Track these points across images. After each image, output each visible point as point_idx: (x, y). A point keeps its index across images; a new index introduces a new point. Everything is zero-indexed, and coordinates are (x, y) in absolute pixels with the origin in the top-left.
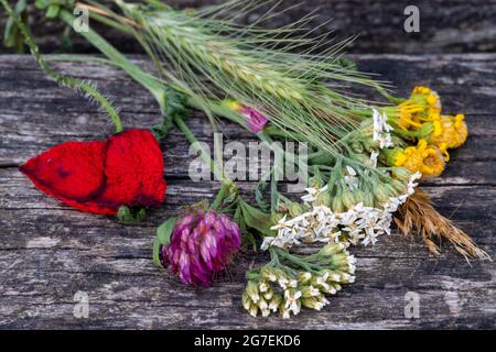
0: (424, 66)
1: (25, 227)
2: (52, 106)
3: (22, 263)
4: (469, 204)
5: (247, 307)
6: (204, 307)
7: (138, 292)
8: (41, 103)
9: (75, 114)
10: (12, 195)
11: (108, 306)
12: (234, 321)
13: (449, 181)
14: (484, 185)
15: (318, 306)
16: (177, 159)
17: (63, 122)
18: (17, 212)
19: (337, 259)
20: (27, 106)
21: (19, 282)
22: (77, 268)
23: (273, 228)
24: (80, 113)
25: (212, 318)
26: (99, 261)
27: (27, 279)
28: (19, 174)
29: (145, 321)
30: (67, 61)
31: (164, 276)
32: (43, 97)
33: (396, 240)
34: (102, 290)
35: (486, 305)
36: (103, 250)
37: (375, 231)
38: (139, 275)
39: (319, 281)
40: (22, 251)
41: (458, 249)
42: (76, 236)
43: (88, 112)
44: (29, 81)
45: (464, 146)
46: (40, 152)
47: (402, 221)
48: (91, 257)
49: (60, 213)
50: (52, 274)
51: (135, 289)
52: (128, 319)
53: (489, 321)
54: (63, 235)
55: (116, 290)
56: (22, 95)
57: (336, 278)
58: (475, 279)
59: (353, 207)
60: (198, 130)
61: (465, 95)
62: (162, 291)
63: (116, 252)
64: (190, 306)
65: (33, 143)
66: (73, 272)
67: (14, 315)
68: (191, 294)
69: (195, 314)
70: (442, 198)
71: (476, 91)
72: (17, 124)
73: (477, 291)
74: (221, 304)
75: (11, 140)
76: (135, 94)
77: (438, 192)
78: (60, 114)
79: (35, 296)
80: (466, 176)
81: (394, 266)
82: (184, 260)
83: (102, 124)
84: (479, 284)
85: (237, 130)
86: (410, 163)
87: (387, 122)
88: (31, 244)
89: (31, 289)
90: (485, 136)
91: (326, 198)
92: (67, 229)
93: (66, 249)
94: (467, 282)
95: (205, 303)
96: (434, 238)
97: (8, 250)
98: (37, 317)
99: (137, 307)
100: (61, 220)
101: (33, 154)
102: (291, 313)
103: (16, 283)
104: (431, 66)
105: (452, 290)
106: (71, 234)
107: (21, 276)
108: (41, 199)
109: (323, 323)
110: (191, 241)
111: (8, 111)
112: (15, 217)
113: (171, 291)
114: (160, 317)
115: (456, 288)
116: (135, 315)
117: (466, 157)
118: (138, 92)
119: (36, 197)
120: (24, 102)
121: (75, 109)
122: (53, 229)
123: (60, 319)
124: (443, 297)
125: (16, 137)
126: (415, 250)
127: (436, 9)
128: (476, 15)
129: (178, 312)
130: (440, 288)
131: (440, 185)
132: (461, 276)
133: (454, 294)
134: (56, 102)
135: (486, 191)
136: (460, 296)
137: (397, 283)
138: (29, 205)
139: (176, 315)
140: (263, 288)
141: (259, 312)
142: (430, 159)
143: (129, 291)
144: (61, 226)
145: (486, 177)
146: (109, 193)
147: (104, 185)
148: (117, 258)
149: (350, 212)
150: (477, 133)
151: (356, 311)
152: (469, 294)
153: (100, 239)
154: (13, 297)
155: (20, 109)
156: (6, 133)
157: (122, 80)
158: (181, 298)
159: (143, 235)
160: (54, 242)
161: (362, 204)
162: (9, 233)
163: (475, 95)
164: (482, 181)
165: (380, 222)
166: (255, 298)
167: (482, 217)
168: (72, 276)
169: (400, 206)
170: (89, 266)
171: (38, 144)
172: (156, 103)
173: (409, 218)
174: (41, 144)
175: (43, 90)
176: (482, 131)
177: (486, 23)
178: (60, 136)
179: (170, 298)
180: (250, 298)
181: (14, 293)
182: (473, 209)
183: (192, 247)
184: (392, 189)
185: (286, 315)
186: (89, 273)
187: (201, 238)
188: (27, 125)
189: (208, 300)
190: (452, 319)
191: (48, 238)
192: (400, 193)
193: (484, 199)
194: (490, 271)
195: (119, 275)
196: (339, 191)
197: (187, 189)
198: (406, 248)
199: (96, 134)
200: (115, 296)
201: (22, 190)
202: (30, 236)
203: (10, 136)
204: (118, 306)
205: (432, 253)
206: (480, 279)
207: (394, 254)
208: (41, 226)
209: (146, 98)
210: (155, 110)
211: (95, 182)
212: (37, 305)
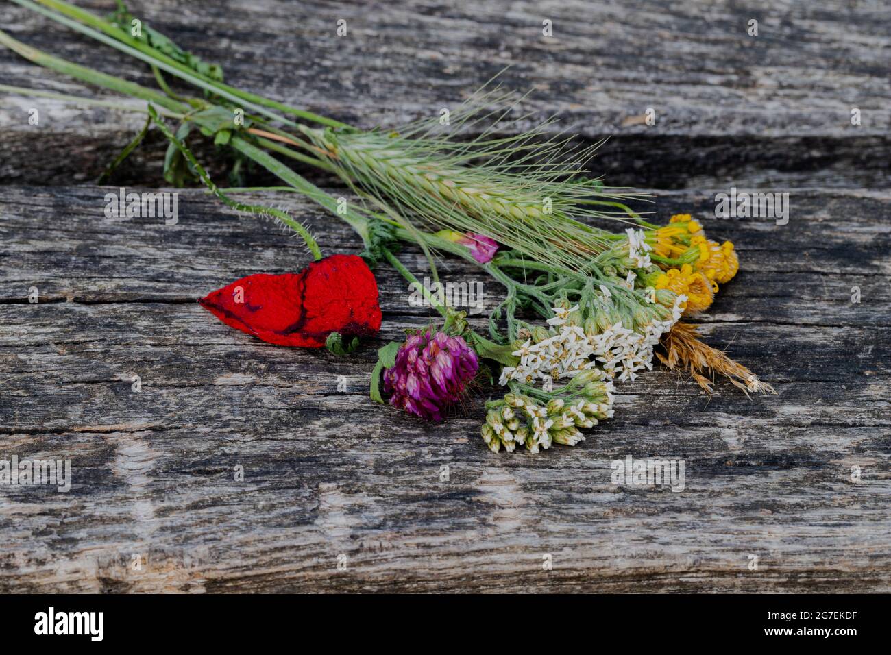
0: (680, 201)
1: (212, 364)
2: (231, 240)
3: (213, 400)
4: (744, 341)
5: (488, 439)
6: (435, 444)
7: (356, 429)
8: (217, 237)
9: (260, 249)
10: (192, 331)
11: (321, 442)
12: (472, 457)
13: (718, 317)
14: (761, 321)
15: (572, 440)
16: (388, 295)
17: (246, 256)
18: (200, 349)
19: (593, 388)
20: (199, 239)
21: (211, 419)
22: (279, 405)
23: (514, 353)
24: (266, 247)
25: (446, 455)
26: (305, 397)
27: (219, 416)
28: (198, 309)
29: (366, 457)
30: (243, 194)
31: (385, 414)
32: (218, 230)
33: (659, 377)
34: (312, 427)
35: (771, 441)
36: (308, 388)
37: (635, 364)
38: (354, 411)
39: (573, 409)
40: (211, 388)
41: (735, 383)
42: (275, 372)
43: (274, 246)
44: (199, 213)
45: (735, 280)
46: (222, 287)
47: (666, 357)
48: (294, 394)
49: (254, 349)
50: (250, 411)
51: (351, 426)
52: (344, 455)
53: (776, 458)
54: (257, 371)
55: (328, 427)
56: (193, 228)
57: (593, 408)
58: (757, 416)
59: (610, 327)
60: (410, 266)
61: (731, 231)
62: (384, 427)
63: (324, 388)
64: (419, 443)
65: (211, 277)
66: (274, 409)
67: (209, 451)
68: (417, 432)
69: (425, 450)
70: (711, 334)
71: (745, 226)
72: (190, 258)
73: (761, 429)
74: (455, 441)
75: (185, 275)
76: (330, 228)
77: (706, 329)
78: (241, 248)
79: (232, 432)
80: (740, 312)
81: (658, 403)
82: (412, 384)
83: (293, 258)
84: (762, 422)
85: (459, 265)
86: (674, 287)
87: (645, 241)
88: (219, 380)
89: (226, 425)
90: (759, 272)
91: (578, 318)
92: (262, 366)
93: (264, 386)
94: (747, 419)
95: (436, 439)
96: (705, 372)
97: (194, 386)
98: (236, 454)
99: (355, 444)
100: (253, 356)
101: (213, 289)
102: (541, 447)
103: (207, 420)
104: (689, 201)
105: (729, 427)
106: (268, 370)
107: (211, 413)
108: (228, 334)
109: (578, 460)
110: (420, 362)
111: (178, 245)
112: (200, 353)
113: (394, 428)
114: (383, 453)
115: (734, 425)
116: (353, 451)
117: (737, 293)
118: (334, 226)
119: (221, 332)
120: (196, 235)
121: (259, 243)
122: (245, 366)
123: (265, 456)
124: (718, 434)
125: (190, 272)
126: (683, 387)
127: (688, 150)
128: (737, 156)
129: (405, 448)
130: (715, 425)
131: (709, 322)
132: (739, 413)
133: (732, 432)
134: (235, 236)
135: (763, 327)
136: (740, 433)
137: (665, 420)
138: (214, 341)
139: (404, 451)
140: (508, 414)
141: (502, 448)
142: (696, 286)
143: (344, 428)
144: (254, 363)
145: (763, 313)
146: (311, 326)
147: (303, 319)
148: (326, 395)
149: (607, 333)
150: (748, 269)
151: (616, 448)
152: (750, 431)
153: (303, 375)
154: (206, 434)
155: (192, 243)
156: (178, 267)
157: (313, 214)
158: (406, 434)
159: (355, 372)
160: (249, 378)
161: (620, 324)
162: (193, 369)
163: (744, 230)
164: (758, 318)
165: (640, 354)
166: (498, 427)
167: (760, 354)
168: (273, 412)
169: (664, 336)
170: (293, 402)
171: (218, 279)
172: (357, 237)
173: (674, 352)
174: (222, 279)
175: (217, 224)
176: (755, 267)
177: (749, 168)
178: (244, 270)
179: (394, 435)
180: (492, 428)
181: (206, 430)
182: (749, 346)
183: (422, 369)
184: (655, 314)
185: (534, 449)
186: (294, 410)
187: (433, 358)
188: (202, 259)
189: (440, 437)
190: (731, 456)
191: (241, 375)
192: (664, 318)
193: (762, 335)
194: (774, 409)
195: (329, 412)
196: (592, 312)
197: (403, 325)
198: (671, 386)
199: (287, 269)
200: (328, 432)
201: (204, 326)
202: (219, 372)
203: (182, 271)
204: (332, 443)
205: (703, 390)
206: (762, 416)
207: (658, 391)
208: (231, 362)
209: (344, 232)
210: (357, 245)
211: (292, 317)
212: (235, 441)
